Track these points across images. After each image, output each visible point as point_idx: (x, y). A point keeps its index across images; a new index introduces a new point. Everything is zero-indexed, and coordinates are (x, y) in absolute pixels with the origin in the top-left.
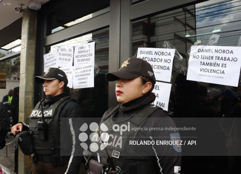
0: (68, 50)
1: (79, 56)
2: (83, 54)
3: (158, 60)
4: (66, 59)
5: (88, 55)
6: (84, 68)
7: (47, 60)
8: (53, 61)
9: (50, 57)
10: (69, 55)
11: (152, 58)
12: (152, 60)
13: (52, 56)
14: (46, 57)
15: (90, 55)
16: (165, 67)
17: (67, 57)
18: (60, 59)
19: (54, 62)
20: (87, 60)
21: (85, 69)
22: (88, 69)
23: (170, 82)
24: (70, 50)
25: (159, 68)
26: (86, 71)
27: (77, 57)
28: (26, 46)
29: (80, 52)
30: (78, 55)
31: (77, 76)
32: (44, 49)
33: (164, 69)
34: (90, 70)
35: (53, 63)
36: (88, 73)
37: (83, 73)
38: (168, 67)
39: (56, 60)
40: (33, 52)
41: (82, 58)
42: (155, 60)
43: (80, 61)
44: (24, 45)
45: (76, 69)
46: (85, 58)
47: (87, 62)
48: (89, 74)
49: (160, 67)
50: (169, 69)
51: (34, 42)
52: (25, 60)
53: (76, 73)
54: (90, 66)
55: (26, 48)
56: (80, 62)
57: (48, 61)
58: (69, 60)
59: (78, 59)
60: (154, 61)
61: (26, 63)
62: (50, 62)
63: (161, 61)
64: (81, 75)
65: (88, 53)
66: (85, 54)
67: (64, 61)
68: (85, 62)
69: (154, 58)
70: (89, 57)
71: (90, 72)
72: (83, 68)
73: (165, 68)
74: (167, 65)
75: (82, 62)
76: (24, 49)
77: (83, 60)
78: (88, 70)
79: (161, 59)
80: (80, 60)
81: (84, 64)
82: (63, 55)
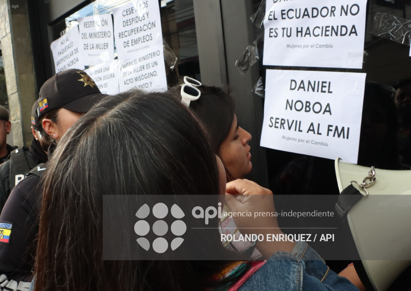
0: (100, 23)
1: (126, 34)
2: (134, 26)
3: (324, 12)
4: (98, 46)
5: (145, 28)
6: (140, 60)
7: (60, 53)
8: (72, 54)
9: (64, 46)
10: (104, 34)
11: (306, 10)
12: (308, 15)
13: (67, 44)
14: (56, 47)
15: (150, 26)
16: (344, 29)
17: (101, 41)
18: (86, 47)
19: (74, 56)
20: (144, 39)
21: (144, 63)
22: (151, 61)
23: (360, 67)
24: (105, 23)
25: (327, 33)
26: (145, 68)
27: (121, 35)
28: (8, 30)
29: (126, 23)
30: (124, 29)
31: (128, 82)
32: (50, 30)
33: (341, 35)
34: (156, 63)
35: (72, 58)
36: (151, 70)
37: (140, 74)
38: (354, 27)
39: (77, 50)
40: (27, 41)
41: (134, 37)
42: (315, 14)
43: (130, 44)
44: (5, 29)
45: (124, 66)
46: (141, 34)
47: (146, 43)
48: (155, 74)
49: (330, 29)
50: (355, 32)
51: (24, 18)
52: (13, 63)
53: (125, 74)
54: (154, 54)
55: (9, 36)
56: (131, 48)
57: (62, 56)
58: (106, 46)
59: (125, 39)
60: (313, 17)
61: (15, 67)
62: (66, 57)
63: (332, 12)
64: (136, 79)
65: (146, 22)
66: (140, 24)
67: (95, 51)
68: (140, 45)
69: (313, 9)
70: (148, 32)
71: (155, 68)
72: (138, 60)
73: (344, 32)
74: (349, 21)
75: (136, 46)
76: (6, 38)
77: (135, 42)
78: (151, 65)
79: (332, 7)
80: (130, 42)
81: (141, 51)
82: (91, 35)
